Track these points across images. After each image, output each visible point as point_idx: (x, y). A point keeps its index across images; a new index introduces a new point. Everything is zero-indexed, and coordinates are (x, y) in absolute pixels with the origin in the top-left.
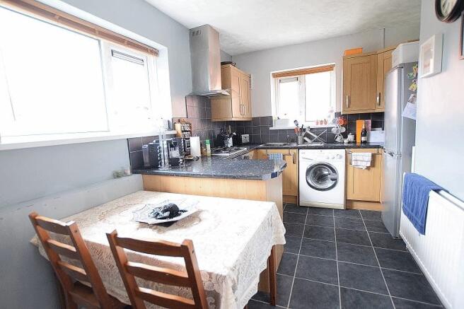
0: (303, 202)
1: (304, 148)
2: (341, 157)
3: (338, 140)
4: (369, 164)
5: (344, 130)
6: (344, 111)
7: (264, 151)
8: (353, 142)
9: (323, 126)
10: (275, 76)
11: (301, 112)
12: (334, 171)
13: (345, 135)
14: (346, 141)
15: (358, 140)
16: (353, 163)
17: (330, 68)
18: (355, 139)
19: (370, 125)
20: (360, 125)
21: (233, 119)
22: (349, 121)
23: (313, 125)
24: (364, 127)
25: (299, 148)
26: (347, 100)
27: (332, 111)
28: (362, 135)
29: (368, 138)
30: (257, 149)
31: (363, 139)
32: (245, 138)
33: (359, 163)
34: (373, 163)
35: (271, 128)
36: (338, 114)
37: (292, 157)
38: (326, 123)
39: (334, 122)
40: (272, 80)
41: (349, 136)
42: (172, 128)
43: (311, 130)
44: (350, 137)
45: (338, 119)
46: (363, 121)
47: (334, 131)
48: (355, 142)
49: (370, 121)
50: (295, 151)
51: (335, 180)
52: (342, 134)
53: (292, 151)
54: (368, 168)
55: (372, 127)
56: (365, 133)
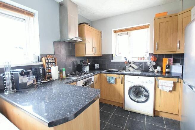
0: (126, 108)
1: (128, 74)
2: (151, 83)
3: (151, 70)
4: (171, 89)
5: (154, 64)
6: (154, 52)
7: (105, 75)
8: (160, 72)
9: (142, 61)
10: (115, 32)
11: (129, 52)
12: (147, 91)
13: (155, 67)
14: (155, 71)
15: (164, 71)
16: (160, 87)
17: (146, 27)
18: (162, 70)
19: (172, 61)
20: (166, 61)
21: (86, 56)
22: (158, 59)
23: (136, 60)
24: (168, 63)
25: (125, 74)
26: (157, 46)
27: (147, 52)
28: (167, 68)
29: (171, 70)
30: (101, 73)
31: (167, 70)
32: (97, 66)
33: (164, 88)
34: (174, 88)
35: (112, 61)
36: (151, 54)
37: (120, 79)
38: (144, 59)
39: (148, 59)
40: (113, 34)
41: (157, 68)
42: (40, 60)
43: (134, 63)
44: (159, 69)
45: (151, 57)
46: (168, 59)
47: (148, 64)
48: (161, 72)
49: (172, 59)
50: (123, 76)
51: (147, 97)
52: (154, 66)
53: (121, 76)
54: (170, 91)
55: (173, 63)
56: (168, 66)
